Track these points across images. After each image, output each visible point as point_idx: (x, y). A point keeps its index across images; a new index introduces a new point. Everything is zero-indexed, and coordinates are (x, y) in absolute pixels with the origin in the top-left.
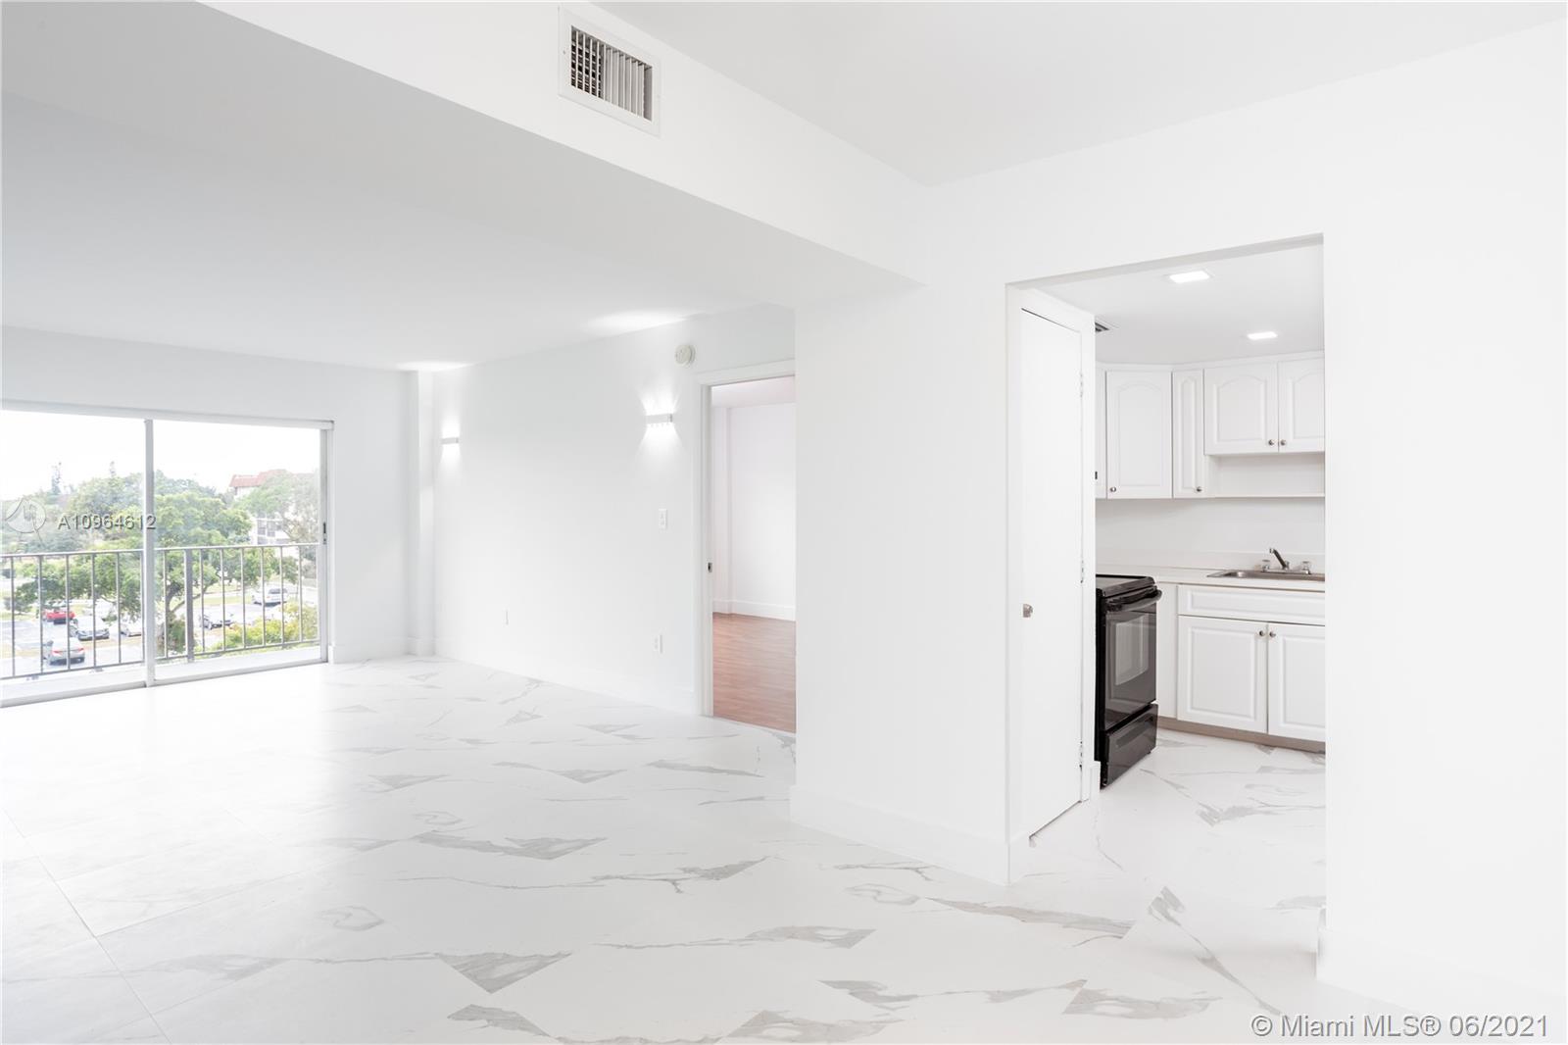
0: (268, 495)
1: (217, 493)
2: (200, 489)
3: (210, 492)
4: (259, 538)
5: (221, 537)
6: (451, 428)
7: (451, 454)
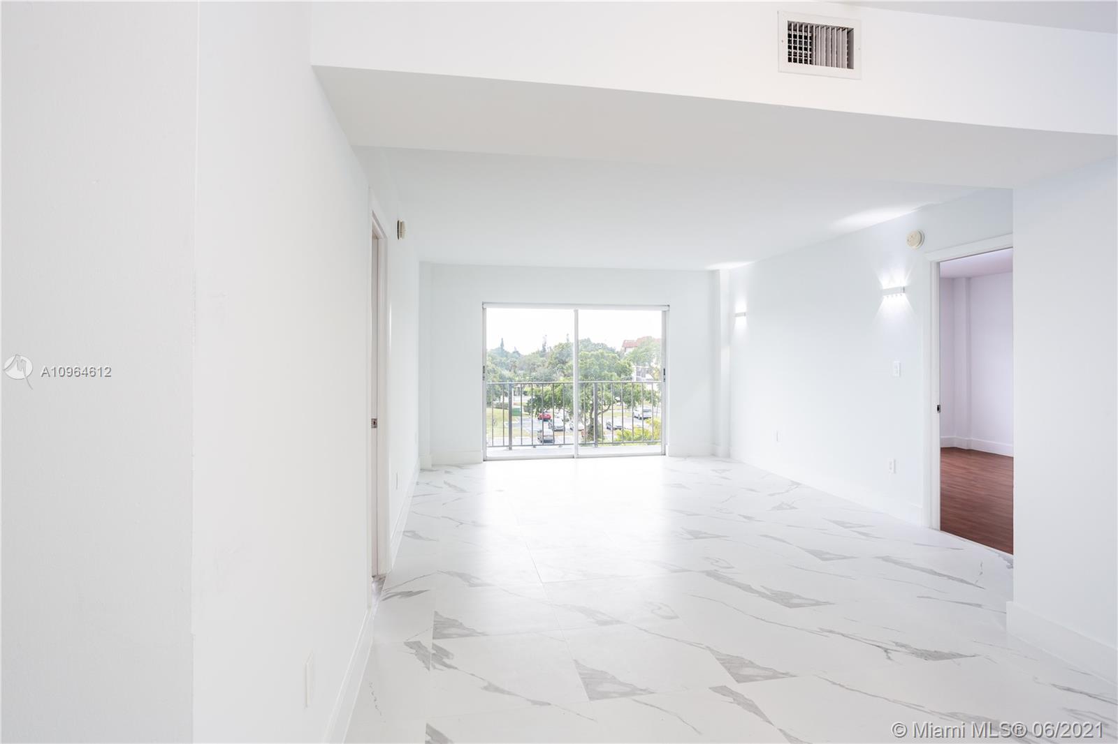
0: (642, 352)
1: (616, 351)
2: (608, 348)
3: (612, 350)
4: (637, 378)
5: (617, 377)
6: (741, 306)
7: (741, 323)
